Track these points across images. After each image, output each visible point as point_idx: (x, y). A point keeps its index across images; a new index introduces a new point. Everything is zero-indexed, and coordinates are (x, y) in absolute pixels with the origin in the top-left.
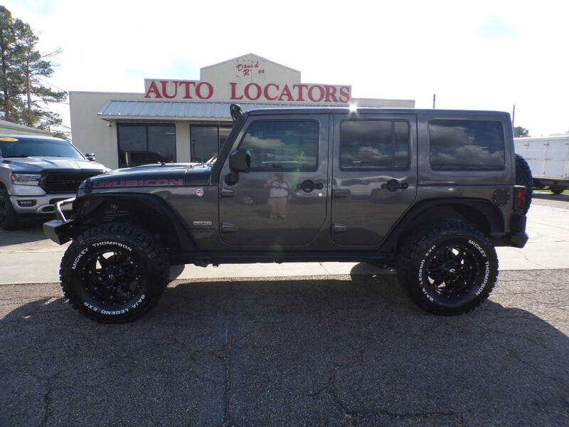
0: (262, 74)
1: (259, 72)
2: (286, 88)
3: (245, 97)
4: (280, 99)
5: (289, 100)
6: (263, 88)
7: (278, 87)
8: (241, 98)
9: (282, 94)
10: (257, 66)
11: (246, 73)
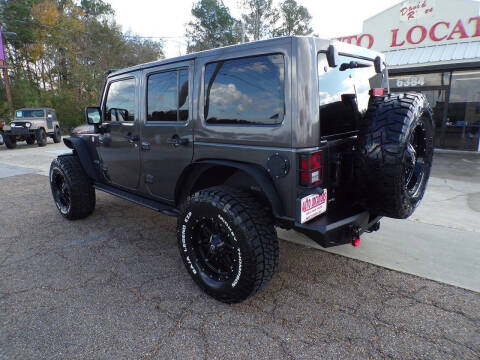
0: (430, 14)
1: (426, 11)
2: (459, 24)
3: (406, 42)
4: (450, 38)
5: (461, 37)
6: (428, 29)
7: (448, 25)
8: (402, 44)
9: (454, 32)
10: (424, 5)
11: (410, 16)
